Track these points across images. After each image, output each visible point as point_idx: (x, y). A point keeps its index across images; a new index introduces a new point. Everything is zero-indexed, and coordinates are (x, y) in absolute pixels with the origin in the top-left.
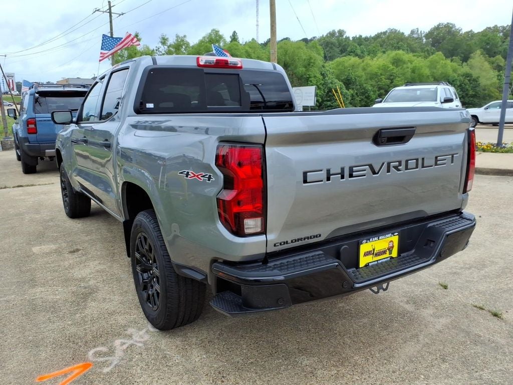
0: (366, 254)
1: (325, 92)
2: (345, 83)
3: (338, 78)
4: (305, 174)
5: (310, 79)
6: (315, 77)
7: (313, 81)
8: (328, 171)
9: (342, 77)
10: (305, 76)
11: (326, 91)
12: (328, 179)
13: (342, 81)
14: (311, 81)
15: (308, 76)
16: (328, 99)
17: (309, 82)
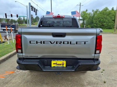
0: (54, 64)
4: (30, 42)
8: (37, 42)
12: (37, 43)
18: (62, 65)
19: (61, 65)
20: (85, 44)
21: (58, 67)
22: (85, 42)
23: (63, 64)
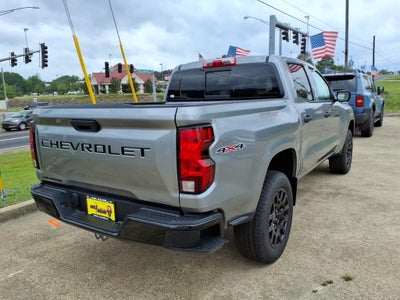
4: (42, 141)
12: (51, 146)
18: (107, 215)
19: (104, 212)
20: (143, 155)
21: (99, 219)
22: (142, 150)
23: (110, 212)
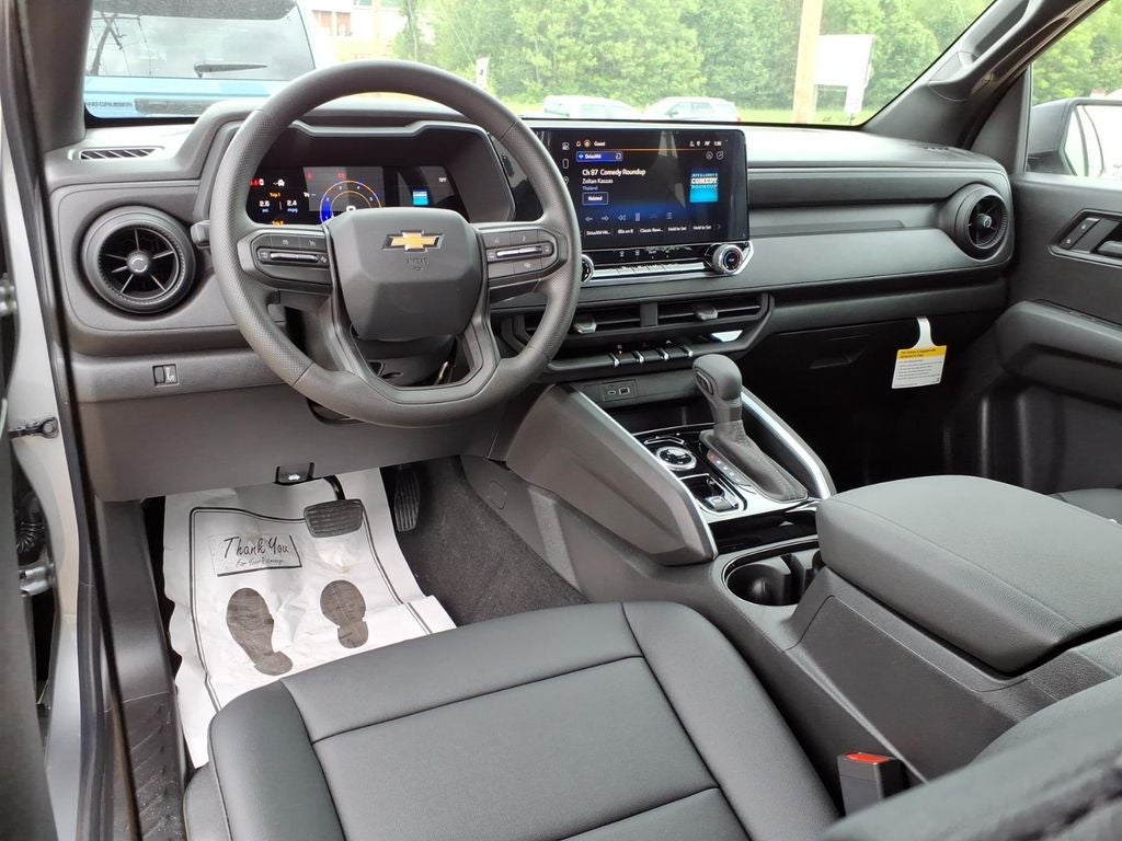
1: (885, 54)
2: (937, 33)
3: (920, 15)
5: (853, 17)
6: (866, 12)
7: (859, 23)
9: (931, 17)
10: (840, 9)
11: (890, 51)
13: (930, 26)
14: (855, 23)
15: (848, 9)
16: (893, 71)
17: (850, 25)
